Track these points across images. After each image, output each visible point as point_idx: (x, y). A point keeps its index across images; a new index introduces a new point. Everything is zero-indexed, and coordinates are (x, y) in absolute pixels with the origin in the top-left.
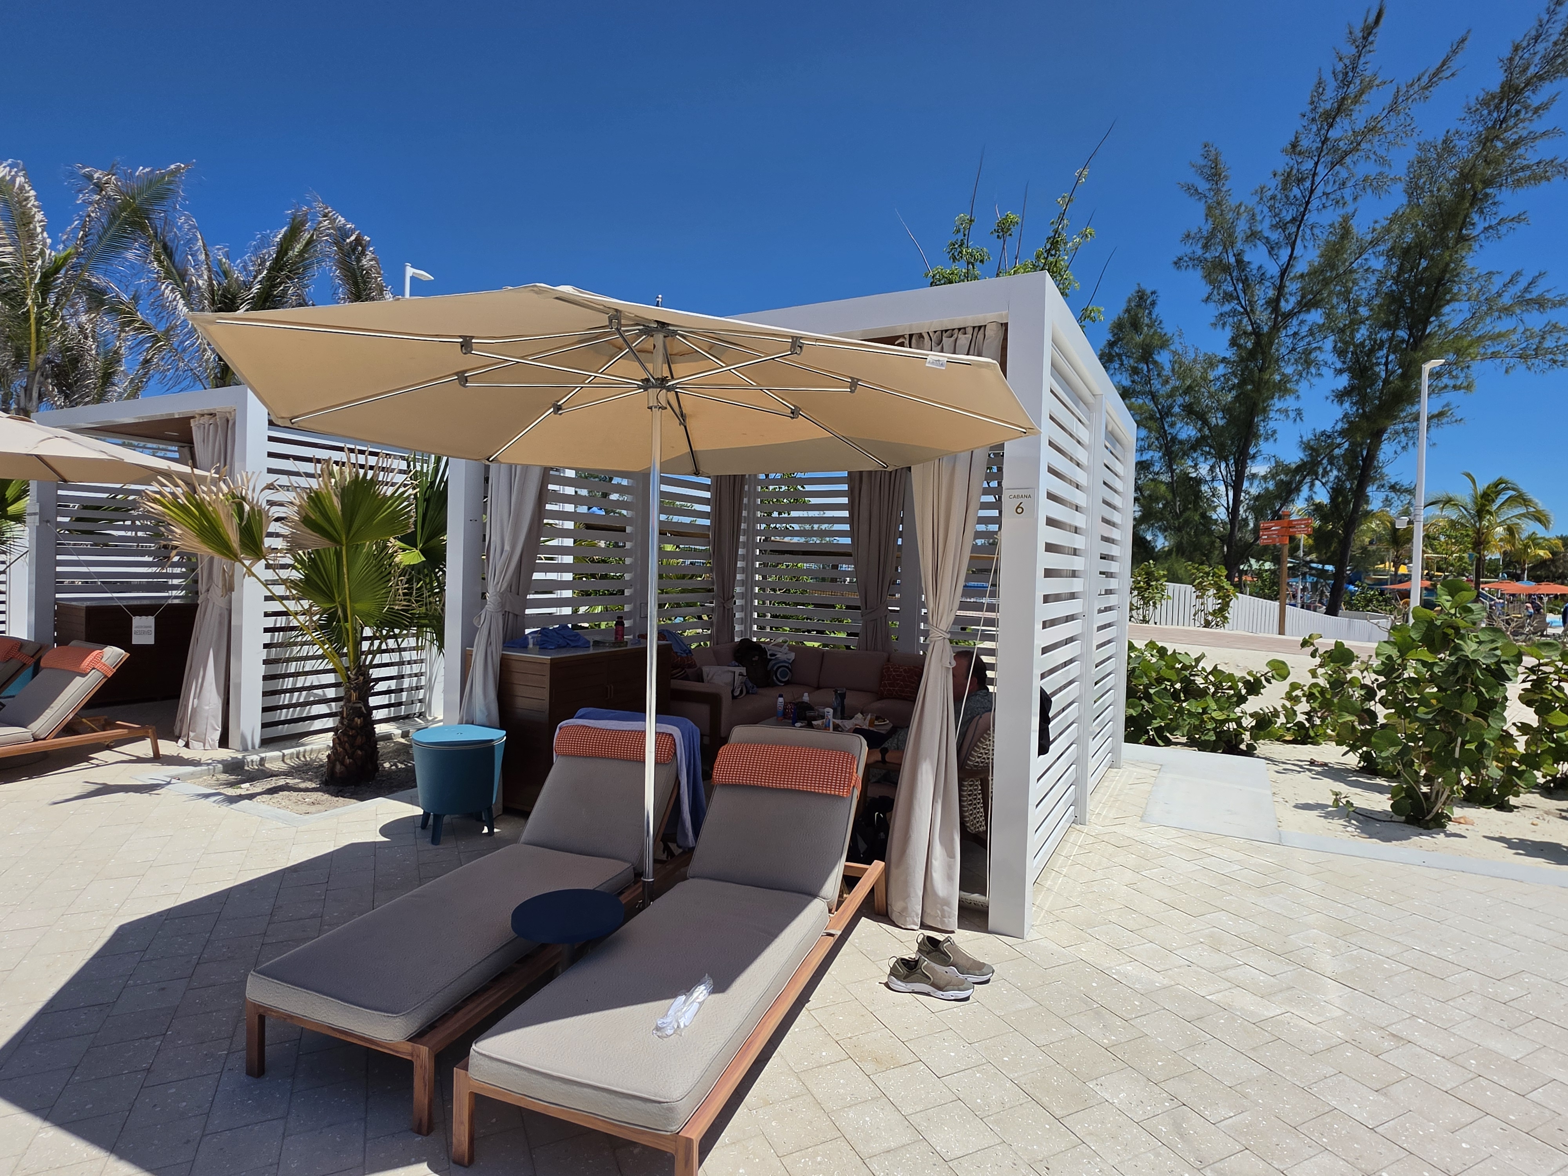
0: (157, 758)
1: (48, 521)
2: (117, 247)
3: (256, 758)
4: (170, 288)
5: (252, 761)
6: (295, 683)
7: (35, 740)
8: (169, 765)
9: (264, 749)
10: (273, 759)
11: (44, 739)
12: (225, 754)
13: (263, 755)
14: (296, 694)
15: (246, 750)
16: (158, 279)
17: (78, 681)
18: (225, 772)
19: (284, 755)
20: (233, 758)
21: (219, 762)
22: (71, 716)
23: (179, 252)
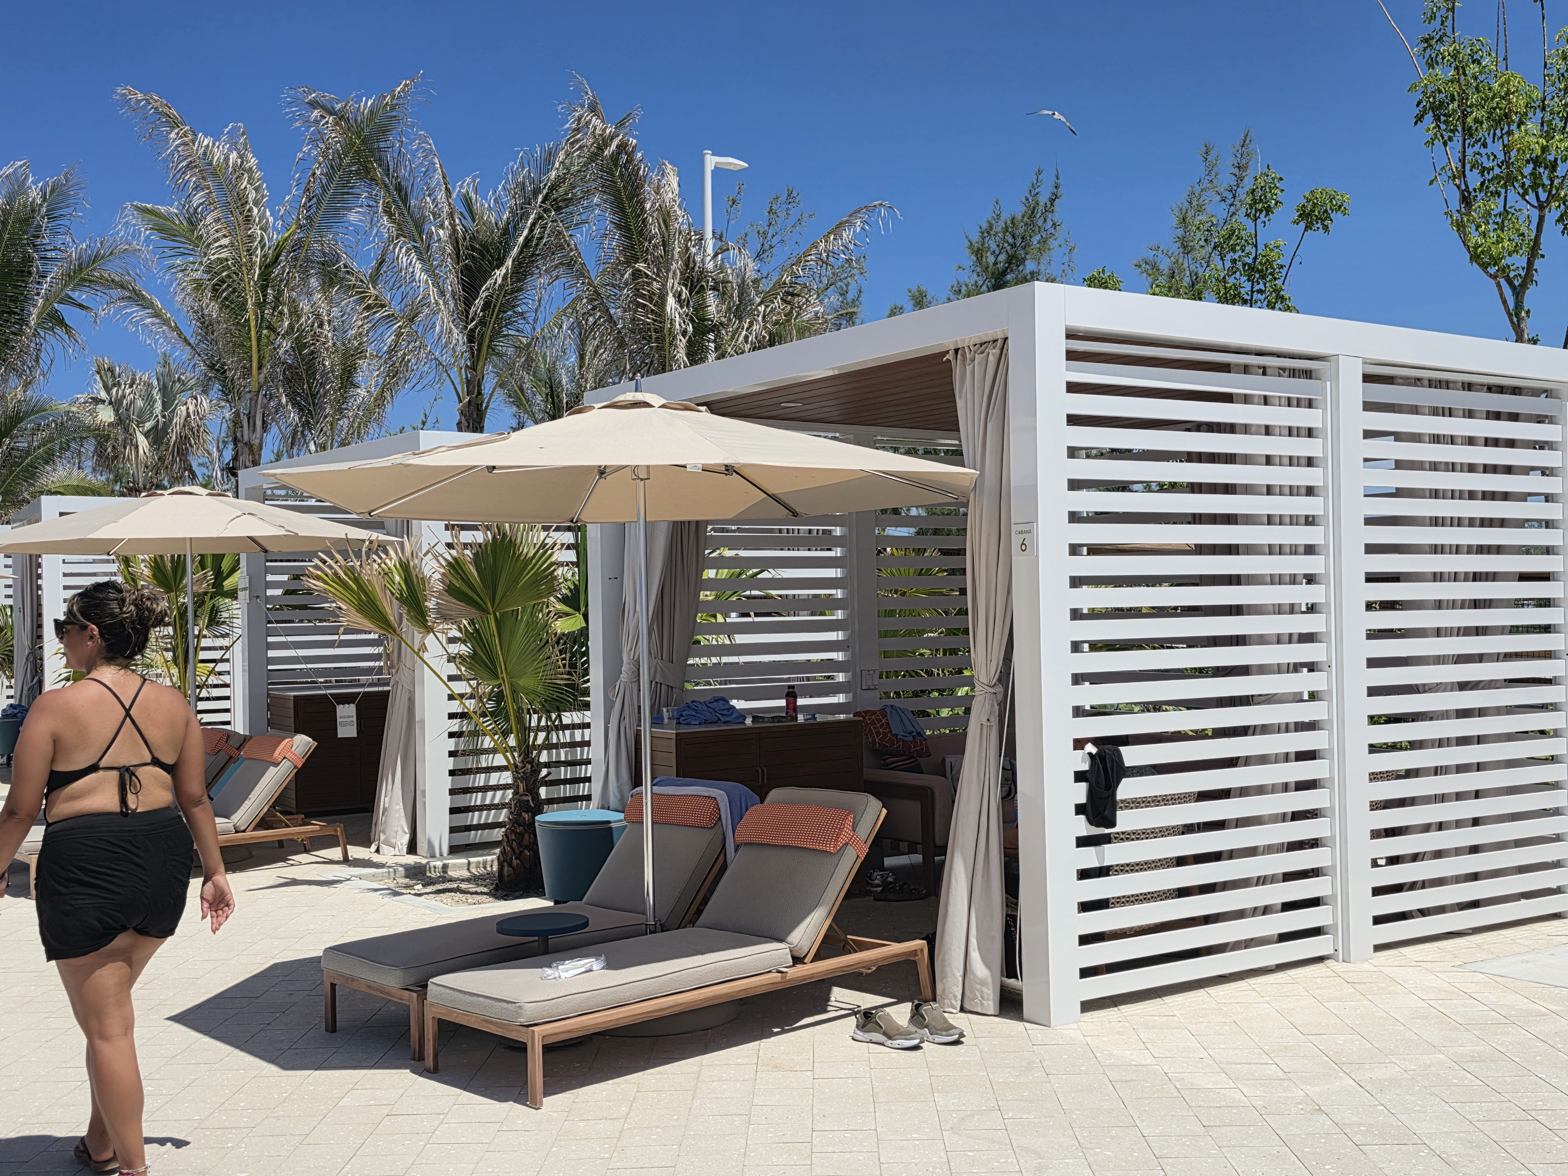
0: (346, 860)
1: (258, 597)
2: (338, 209)
3: (439, 864)
4: (404, 250)
5: (435, 867)
6: (487, 780)
7: (237, 832)
8: (354, 867)
9: (450, 856)
10: (457, 867)
11: (244, 831)
12: (411, 859)
13: (446, 862)
14: (490, 794)
15: (433, 856)
16: (390, 240)
17: (272, 770)
18: (406, 877)
19: (469, 863)
20: (416, 863)
21: (401, 866)
22: (266, 809)
23: (415, 193)
